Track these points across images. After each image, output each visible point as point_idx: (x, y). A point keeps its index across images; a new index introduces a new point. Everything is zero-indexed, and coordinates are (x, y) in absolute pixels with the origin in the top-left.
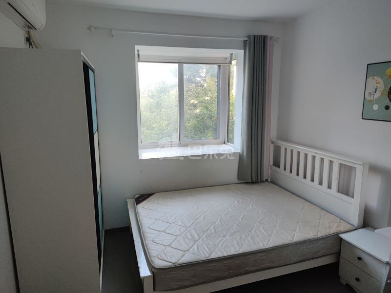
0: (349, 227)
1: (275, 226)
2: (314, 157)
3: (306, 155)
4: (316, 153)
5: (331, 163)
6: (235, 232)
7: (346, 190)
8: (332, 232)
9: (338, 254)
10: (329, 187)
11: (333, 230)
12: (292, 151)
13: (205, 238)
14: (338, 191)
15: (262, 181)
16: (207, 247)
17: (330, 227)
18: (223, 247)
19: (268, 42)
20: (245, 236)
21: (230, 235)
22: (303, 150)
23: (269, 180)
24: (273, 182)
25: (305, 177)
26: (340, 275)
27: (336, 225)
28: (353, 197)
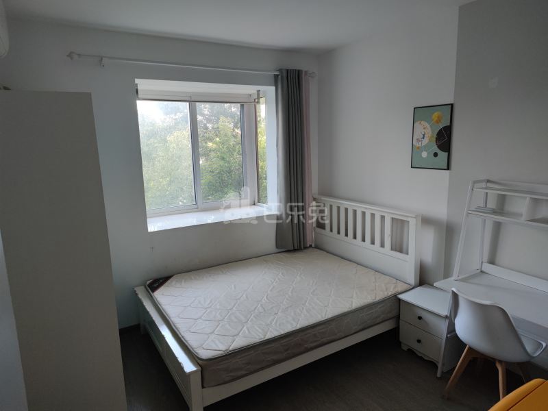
0: (405, 287)
1: (330, 295)
2: (364, 214)
3: (355, 212)
4: (366, 208)
5: (383, 218)
6: (288, 307)
7: (399, 247)
8: (390, 294)
9: (398, 318)
10: (382, 245)
11: (391, 292)
12: (339, 208)
13: (254, 319)
14: (392, 249)
15: (306, 248)
16: (259, 327)
17: (387, 290)
18: (278, 325)
19: (304, 78)
20: (300, 310)
21: (282, 312)
22: (351, 205)
23: (313, 246)
24: (318, 247)
25: (355, 237)
26: (401, 340)
27: (393, 286)
28: (407, 254)
